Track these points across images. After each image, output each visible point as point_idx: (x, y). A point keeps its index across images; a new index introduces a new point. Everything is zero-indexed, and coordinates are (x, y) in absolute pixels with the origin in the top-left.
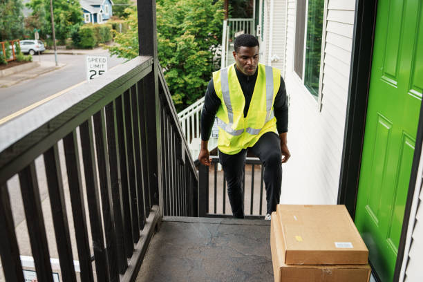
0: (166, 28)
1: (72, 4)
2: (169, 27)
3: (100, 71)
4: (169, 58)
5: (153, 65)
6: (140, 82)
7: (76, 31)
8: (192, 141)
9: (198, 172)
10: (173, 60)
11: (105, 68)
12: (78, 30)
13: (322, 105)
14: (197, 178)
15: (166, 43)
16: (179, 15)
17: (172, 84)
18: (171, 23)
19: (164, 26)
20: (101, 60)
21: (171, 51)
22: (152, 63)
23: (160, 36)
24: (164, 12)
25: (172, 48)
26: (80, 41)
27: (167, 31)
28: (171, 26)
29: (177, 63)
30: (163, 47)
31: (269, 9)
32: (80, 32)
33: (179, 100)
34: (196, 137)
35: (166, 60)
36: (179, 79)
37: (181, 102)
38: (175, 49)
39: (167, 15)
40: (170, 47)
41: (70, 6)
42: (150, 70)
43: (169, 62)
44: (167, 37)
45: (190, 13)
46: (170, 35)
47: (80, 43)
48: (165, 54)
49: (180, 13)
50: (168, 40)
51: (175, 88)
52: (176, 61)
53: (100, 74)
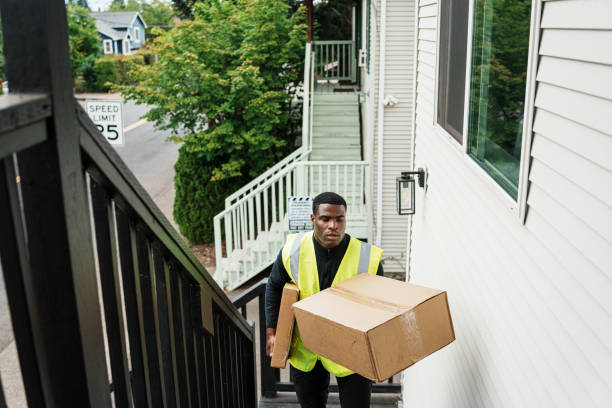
0: (213, 55)
1: (84, 26)
2: (217, 54)
3: (109, 126)
4: (220, 102)
7: (89, 65)
8: (258, 237)
10: (225, 106)
11: (118, 121)
12: (93, 64)
13: (527, 207)
15: (215, 79)
16: (234, 35)
17: (224, 144)
18: (222, 48)
19: (210, 52)
20: (111, 109)
21: (222, 93)
23: (205, 69)
24: (211, 30)
25: (224, 88)
26: (95, 81)
27: (215, 61)
28: (223, 52)
29: (232, 111)
30: (210, 86)
31: (378, 22)
32: (96, 67)
33: (236, 170)
34: (263, 229)
35: (213, 107)
36: (235, 137)
37: (239, 174)
38: (227, 89)
39: (215, 35)
40: (220, 86)
41: (81, 29)
43: (219, 110)
44: (216, 71)
45: (251, 31)
46: (221, 66)
47: (96, 84)
48: (212, 97)
49: (236, 31)
50: (217, 75)
51: (230, 151)
52: (230, 108)
53: (109, 131)
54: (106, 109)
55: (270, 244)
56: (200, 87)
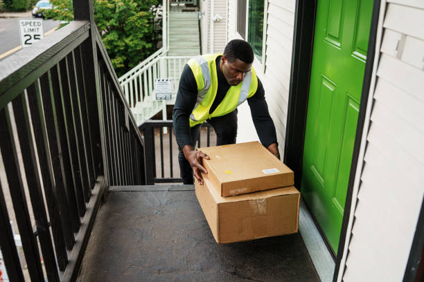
3: (35, 36)
4: (108, 19)
5: (90, 30)
6: (77, 50)
8: (136, 105)
9: (143, 137)
10: (112, 22)
11: (40, 32)
13: (265, 66)
14: (143, 143)
15: (105, 4)
17: (112, 46)
20: (36, 24)
21: (110, 13)
22: (89, 28)
25: (111, 10)
26: (11, 4)
29: (117, 24)
30: (102, 8)
33: (121, 63)
34: (139, 100)
35: (104, 22)
36: (119, 41)
37: (123, 65)
38: (113, 10)
40: (108, 8)
42: (86, 36)
43: (108, 24)
47: (12, 6)
48: (103, 15)
50: (106, 1)
51: (116, 50)
52: (116, 22)
53: (35, 38)
54: (32, 24)
55: (144, 109)
56: (95, 9)
